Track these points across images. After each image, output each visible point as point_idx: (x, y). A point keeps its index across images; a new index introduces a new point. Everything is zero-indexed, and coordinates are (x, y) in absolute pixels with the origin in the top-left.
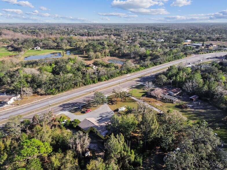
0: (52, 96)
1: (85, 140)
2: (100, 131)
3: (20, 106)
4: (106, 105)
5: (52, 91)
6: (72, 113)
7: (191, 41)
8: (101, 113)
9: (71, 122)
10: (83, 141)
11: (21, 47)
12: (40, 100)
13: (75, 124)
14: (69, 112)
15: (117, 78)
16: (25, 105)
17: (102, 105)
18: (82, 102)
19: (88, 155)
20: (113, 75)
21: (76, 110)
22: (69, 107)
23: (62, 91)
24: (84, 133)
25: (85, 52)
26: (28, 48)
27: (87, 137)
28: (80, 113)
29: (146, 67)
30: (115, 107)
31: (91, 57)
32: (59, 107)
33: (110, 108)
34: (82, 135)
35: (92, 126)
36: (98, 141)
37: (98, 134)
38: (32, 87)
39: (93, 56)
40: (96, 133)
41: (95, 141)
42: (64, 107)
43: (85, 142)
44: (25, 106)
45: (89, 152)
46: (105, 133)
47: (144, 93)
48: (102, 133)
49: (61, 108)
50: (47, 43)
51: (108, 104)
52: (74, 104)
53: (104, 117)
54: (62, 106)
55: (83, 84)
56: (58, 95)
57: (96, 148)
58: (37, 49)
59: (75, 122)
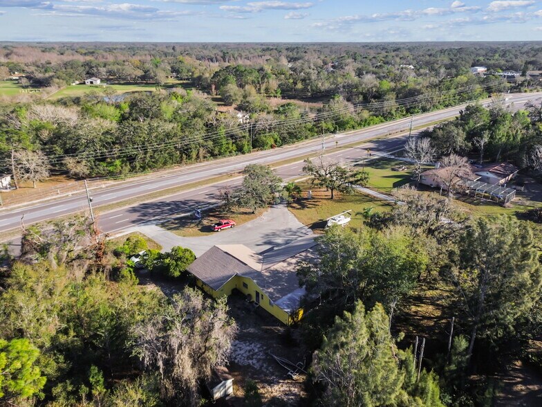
0: (111, 182)
1: (211, 328)
2: (271, 290)
3: (4, 208)
4: (281, 209)
5: (111, 168)
6: (168, 229)
7: (486, 69)
8: (269, 232)
9: (160, 257)
10: (202, 334)
11: (51, 77)
12: (70, 193)
13: (177, 265)
14: (158, 228)
15: (307, 141)
16: (20, 205)
17: (269, 210)
18: (205, 200)
19: (226, 395)
20: (296, 132)
21: (183, 223)
22: (162, 213)
23: (143, 168)
24: (206, 296)
25: (213, 87)
26: (68, 78)
27: (222, 315)
28: (196, 230)
29: (387, 116)
30: (313, 215)
31: (230, 96)
32: (128, 214)
33: (298, 218)
34: (200, 307)
35: (239, 271)
36: (266, 331)
37: (264, 303)
38: (49, 153)
39: (235, 94)
40: (254, 299)
41: (252, 330)
42: (145, 213)
43: (212, 341)
44: (19, 207)
45: (229, 383)
46: (290, 299)
47: (399, 179)
48: (280, 301)
49: (135, 216)
50: (118, 70)
51: (287, 207)
52: (176, 206)
53: (278, 245)
54: (139, 211)
55: (209, 152)
56: (132, 179)
57: (258, 360)
58: (92, 83)
59: (177, 256)
